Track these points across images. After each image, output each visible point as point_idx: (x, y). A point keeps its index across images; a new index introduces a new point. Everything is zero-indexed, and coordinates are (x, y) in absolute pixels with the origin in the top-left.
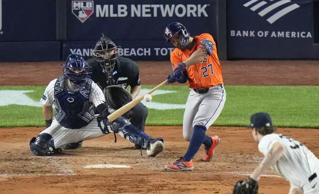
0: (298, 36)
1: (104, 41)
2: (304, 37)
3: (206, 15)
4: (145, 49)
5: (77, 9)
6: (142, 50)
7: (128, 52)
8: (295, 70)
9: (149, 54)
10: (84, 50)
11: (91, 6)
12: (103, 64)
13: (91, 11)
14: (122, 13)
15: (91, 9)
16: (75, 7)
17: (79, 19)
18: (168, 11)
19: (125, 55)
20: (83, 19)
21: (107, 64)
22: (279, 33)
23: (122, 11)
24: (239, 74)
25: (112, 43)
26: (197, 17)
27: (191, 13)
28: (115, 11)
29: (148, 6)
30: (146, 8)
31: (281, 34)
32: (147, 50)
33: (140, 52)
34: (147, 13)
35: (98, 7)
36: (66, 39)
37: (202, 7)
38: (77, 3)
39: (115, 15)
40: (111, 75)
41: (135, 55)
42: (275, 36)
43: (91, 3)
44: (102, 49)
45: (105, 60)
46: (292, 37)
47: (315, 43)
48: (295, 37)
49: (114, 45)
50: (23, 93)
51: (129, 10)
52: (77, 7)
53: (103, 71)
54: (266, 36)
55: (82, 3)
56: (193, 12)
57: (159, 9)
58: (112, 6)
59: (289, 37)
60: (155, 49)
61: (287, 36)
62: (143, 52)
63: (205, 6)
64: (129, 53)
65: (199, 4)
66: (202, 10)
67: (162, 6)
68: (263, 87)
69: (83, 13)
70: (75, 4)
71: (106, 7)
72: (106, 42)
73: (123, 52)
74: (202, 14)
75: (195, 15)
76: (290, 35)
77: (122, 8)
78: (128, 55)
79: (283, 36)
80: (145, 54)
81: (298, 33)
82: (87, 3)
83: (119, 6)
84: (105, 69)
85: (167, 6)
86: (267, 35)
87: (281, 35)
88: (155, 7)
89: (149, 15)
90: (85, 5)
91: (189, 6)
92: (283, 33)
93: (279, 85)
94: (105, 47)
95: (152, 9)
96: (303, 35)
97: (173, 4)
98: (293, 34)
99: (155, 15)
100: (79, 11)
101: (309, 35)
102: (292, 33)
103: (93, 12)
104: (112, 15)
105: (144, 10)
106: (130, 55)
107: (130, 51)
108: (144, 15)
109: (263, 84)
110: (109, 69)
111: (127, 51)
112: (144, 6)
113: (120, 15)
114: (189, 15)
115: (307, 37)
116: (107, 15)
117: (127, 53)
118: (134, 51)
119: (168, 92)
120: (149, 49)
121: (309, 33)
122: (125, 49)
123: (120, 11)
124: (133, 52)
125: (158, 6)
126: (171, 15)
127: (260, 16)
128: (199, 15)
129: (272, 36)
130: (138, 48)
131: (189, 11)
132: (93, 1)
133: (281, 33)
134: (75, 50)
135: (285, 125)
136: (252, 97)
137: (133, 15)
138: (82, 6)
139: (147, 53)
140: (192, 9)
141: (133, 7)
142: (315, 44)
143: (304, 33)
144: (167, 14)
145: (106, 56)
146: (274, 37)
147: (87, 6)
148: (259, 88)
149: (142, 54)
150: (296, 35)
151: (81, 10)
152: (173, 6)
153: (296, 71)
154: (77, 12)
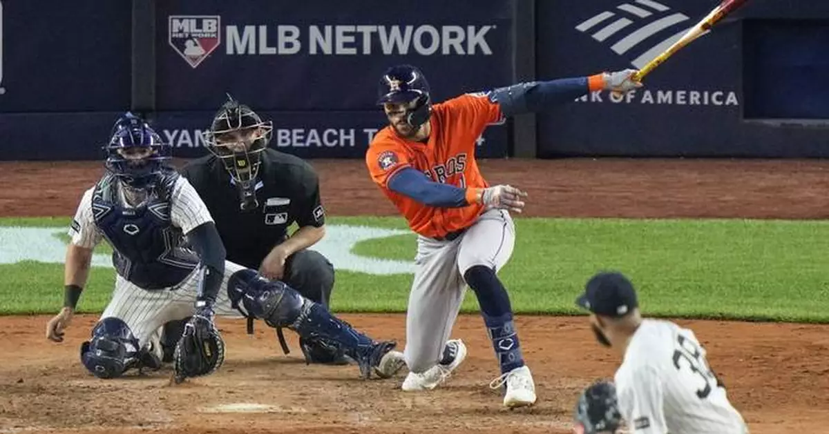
0: (706, 102)
1: (233, 110)
2: (720, 103)
3: (487, 50)
4: (342, 131)
5: (181, 35)
6: (335, 133)
7: (302, 137)
8: (698, 181)
9: (352, 144)
10: (198, 133)
11: (214, 29)
12: (231, 163)
13: (215, 39)
14: (289, 45)
15: (214, 35)
16: (175, 30)
17: (186, 59)
18: (396, 40)
19: (295, 144)
20: (194, 59)
21: (241, 163)
22: (660, 93)
23: (289, 39)
24: (566, 191)
25: (251, 113)
26: (466, 56)
27: (452, 47)
28: (272, 41)
29: (351, 29)
30: (345, 34)
31: (665, 97)
32: (347, 133)
33: (331, 138)
34: (346, 45)
35: (232, 30)
36: (153, 106)
37: (477, 31)
38: (181, 20)
39: (272, 51)
40: (251, 189)
41: (319, 144)
42: (652, 102)
43: (214, 22)
44: (228, 128)
45: (236, 153)
46: (692, 102)
47: (746, 117)
48: (698, 103)
49: (257, 117)
50: (53, 235)
51: (304, 39)
52: (181, 31)
53: (232, 181)
54: (628, 101)
55: (193, 22)
56: (457, 43)
57: (375, 36)
58: (263, 30)
59: (684, 103)
60: (366, 131)
61: (679, 102)
62: (338, 137)
63: (485, 29)
64: (304, 141)
65: (471, 24)
66: (477, 39)
67: (382, 29)
68: (622, 222)
69: (196, 45)
70: (176, 23)
71: (250, 30)
72: (238, 110)
73: (291, 137)
74: (477, 47)
75: (460, 51)
76: (687, 98)
77: (288, 34)
78: (301, 145)
79: (670, 102)
80: (342, 143)
81: (706, 94)
82: (205, 22)
83: (282, 29)
84: (235, 175)
85: (395, 30)
86: (632, 100)
87: (664, 100)
88: (367, 30)
89: (353, 51)
90: (199, 25)
91: (447, 30)
92: (669, 94)
93: (660, 218)
94: (234, 123)
95: (359, 36)
96: (718, 98)
97: (410, 24)
98: (694, 97)
99: (367, 50)
100: (185, 39)
101: (732, 99)
102: (692, 93)
103: (219, 42)
104: (265, 50)
105: (341, 40)
106: (308, 144)
107: (306, 134)
108: (341, 50)
109: (621, 216)
110: (246, 176)
111: (299, 134)
112: (340, 29)
113: (283, 50)
114: (446, 51)
115: (727, 103)
116: (252, 51)
117: (299, 141)
118: (316, 136)
119: (396, 232)
120: (352, 131)
121: (732, 94)
122: (295, 131)
123: (282, 39)
124: (313, 138)
125: (373, 28)
126: (403, 50)
127: (616, 54)
128: (471, 51)
129: (643, 101)
130: (326, 129)
131: (447, 42)
132: (219, 17)
133: (665, 93)
134: (176, 132)
135: (675, 313)
136: (598, 245)
137: (313, 50)
138: (193, 29)
139: (347, 141)
140: (453, 35)
141: (314, 31)
142: (747, 121)
143: (720, 93)
144: (395, 48)
145: (238, 145)
146: (647, 102)
147: (205, 28)
148: (611, 223)
149: (335, 142)
150: (701, 99)
151: (190, 37)
152: (409, 29)
153: (700, 184)
154: (181, 43)
